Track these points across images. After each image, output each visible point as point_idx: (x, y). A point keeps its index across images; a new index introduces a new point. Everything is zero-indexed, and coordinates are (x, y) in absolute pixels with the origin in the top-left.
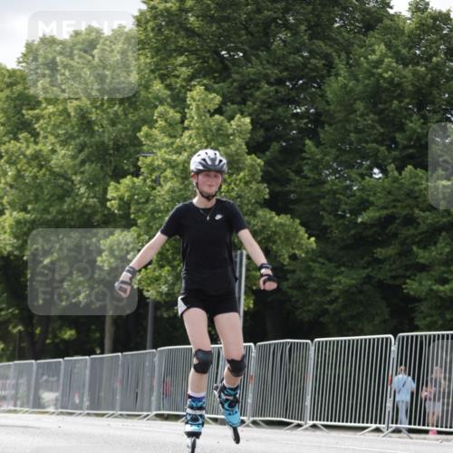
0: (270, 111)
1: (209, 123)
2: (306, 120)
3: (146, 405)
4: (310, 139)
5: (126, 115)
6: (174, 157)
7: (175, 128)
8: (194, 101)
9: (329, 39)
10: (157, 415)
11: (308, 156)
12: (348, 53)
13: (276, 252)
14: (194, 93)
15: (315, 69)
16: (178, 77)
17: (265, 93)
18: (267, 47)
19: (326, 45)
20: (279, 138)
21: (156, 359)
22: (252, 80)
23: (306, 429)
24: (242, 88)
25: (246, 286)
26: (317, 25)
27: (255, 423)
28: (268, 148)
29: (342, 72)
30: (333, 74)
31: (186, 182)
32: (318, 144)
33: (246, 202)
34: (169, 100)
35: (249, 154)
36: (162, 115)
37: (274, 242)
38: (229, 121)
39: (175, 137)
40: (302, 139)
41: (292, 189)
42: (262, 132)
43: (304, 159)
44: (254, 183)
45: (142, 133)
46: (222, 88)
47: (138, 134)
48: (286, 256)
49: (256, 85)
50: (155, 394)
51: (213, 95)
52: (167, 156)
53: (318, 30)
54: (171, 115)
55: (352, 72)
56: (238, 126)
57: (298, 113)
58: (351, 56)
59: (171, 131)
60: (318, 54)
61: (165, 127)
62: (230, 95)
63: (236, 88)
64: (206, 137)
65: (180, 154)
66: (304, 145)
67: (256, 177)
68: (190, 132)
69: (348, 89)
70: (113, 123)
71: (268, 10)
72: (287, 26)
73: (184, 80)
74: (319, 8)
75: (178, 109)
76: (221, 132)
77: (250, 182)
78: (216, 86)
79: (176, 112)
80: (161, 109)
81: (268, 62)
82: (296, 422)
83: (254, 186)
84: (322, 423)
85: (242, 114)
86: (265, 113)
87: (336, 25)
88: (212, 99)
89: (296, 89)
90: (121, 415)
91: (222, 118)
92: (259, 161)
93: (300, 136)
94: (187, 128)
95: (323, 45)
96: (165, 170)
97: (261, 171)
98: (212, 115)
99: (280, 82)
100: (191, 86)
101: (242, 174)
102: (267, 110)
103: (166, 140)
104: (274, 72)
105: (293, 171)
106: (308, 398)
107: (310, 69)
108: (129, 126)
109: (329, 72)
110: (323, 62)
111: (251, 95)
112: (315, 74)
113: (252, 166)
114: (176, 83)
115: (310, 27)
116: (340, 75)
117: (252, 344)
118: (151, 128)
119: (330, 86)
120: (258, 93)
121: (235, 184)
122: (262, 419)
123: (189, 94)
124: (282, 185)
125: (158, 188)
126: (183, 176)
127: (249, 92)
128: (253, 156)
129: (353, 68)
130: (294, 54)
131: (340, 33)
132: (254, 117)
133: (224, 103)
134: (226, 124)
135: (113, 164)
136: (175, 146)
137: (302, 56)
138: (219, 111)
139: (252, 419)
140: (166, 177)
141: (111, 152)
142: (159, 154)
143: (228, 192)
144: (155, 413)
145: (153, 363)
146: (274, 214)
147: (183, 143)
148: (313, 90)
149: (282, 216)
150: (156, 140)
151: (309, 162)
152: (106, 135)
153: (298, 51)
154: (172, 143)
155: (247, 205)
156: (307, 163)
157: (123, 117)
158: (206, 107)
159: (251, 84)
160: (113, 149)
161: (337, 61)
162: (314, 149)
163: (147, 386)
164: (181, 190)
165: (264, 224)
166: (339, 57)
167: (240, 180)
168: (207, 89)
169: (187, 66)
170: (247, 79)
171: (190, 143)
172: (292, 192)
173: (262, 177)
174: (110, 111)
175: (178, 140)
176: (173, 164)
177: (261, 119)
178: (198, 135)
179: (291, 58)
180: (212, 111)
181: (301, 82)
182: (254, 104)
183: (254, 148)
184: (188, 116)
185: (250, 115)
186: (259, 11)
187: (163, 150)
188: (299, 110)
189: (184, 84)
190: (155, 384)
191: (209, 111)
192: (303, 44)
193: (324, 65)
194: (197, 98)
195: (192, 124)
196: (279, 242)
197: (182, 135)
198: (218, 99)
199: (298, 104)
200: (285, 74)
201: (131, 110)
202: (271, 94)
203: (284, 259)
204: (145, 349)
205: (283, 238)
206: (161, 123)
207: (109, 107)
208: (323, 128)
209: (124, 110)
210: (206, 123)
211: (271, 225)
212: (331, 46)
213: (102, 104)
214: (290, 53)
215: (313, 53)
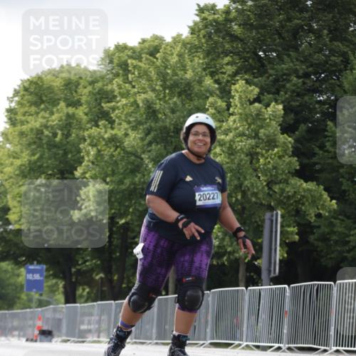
0: (299, 99)
1: (250, 110)
2: (327, 106)
3: (202, 336)
4: (331, 120)
5: (184, 104)
6: (223, 137)
7: (223, 115)
8: (237, 92)
9: (346, 41)
10: (211, 344)
11: (329, 134)
13: (305, 212)
14: (237, 86)
15: (335, 64)
16: (224, 73)
17: (295, 85)
18: (296, 48)
19: (343, 45)
20: (305, 121)
21: (210, 299)
22: (285, 74)
23: (331, 353)
24: (276, 81)
25: (281, 240)
26: (336, 29)
27: (289, 349)
28: (297, 129)
30: (349, 68)
31: (232, 157)
33: (280, 172)
34: (218, 92)
35: (282, 134)
36: (212, 105)
37: (303, 204)
38: (266, 109)
39: (223, 121)
40: (324, 121)
41: (318, 161)
42: (292, 116)
43: (326, 136)
44: (287, 157)
46: (260, 81)
48: (313, 215)
49: (288, 78)
50: (209, 327)
51: (253, 87)
53: (338, 33)
54: (219, 104)
56: (273, 112)
57: (321, 100)
59: (219, 117)
60: (337, 52)
61: (214, 114)
62: (266, 87)
63: (272, 81)
64: (247, 121)
65: (227, 135)
66: (326, 125)
67: (288, 152)
68: (234, 117)
70: (173, 111)
71: (298, 19)
73: (229, 75)
74: (338, 16)
75: (225, 99)
76: (260, 117)
77: (283, 156)
78: (256, 80)
79: (223, 102)
80: (211, 99)
81: (297, 60)
82: (323, 348)
83: (287, 159)
84: (344, 348)
85: (276, 101)
86: (294, 101)
87: (351, 29)
88: (252, 91)
89: (320, 81)
91: (260, 105)
92: (290, 139)
93: (323, 118)
94: (232, 114)
95: (340, 44)
97: (292, 147)
98: (252, 103)
99: (307, 75)
100: (235, 81)
101: (276, 150)
102: (296, 98)
104: (302, 68)
105: (318, 147)
106: (333, 328)
107: (331, 65)
108: (185, 113)
109: (346, 66)
110: (341, 58)
111: (284, 86)
112: (334, 69)
113: (284, 143)
114: (223, 78)
115: (330, 31)
116: (354, 69)
117: (286, 286)
119: (346, 78)
120: (289, 85)
121: (271, 158)
122: (295, 345)
123: (233, 87)
124: (309, 159)
126: (230, 152)
127: (282, 83)
128: (285, 135)
130: (318, 53)
131: (354, 35)
132: (286, 104)
133: (261, 93)
134: (263, 110)
135: (174, 144)
136: (222, 129)
137: (324, 55)
138: (258, 100)
139: (287, 346)
140: (215, 154)
141: (172, 134)
143: (265, 164)
144: (209, 342)
145: (207, 302)
146: (302, 181)
147: (229, 126)
148: (333, 81)
149: (309, 183)
151: (331, 139)
152: (168, 120)
153: (321, 50)
155: (282, 174)
156: (328, 141)
157: (181, 106)
158: (247, 97)
159: (285, 77)
160: (174, 132)
161: (352, 58)
162: (334, 129)
163: (203, 320)
164: (228, 163)
165: (295, 190)
166: (354, 54)
167: (275, 155)
168: (248, 82)
169: (232, 65)
170: (281, 73)
171: (235, 126)
172: (318, 164)
173: (293, 152)
174: (170, 102)
175: (224, 124)
176: (222, 143)
177: (292, 106)
178: (241, 120)
179: (316, 56)
180: (252, 100)
181: (323, 75)
182: (286, 93)
183: (287, 129)
184: (232, 104)
185: (282, 102)
186: (289, 20)
188: (321, 98)
189: (229, 79)
190: (210, 318)
191: (249, 100)
192: (325, 45)
193: (342, 61)
194: (240, 90)
195: (236, 111)
196: (307, 204)
197: (228, 120)
198: (257, 90)
199: (321, 93)
200: (311, 69)
201: (188, 101)
202: (299, 85)
203: (311, 218)
205: (310, 201)
206: (212, 111)
207: (170, 99)
209: (182, 101)
210: (247, 110)
211: (301, 190)
212: (348, 46)
213: (165, 97)
214: (315, 52)
215: (332, 52)
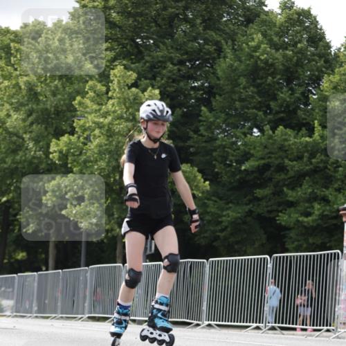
0: (174, 85)
1: (128, 94)
2: (201, 92)
3: (80, 310)
4: (205, 106)
5: (64, 88)
6: (102, 120)
7: (102, 98)
8: (116, 77)
9: (218, 30)
10: (89, 318)
11: (204, 119)
12: (233, 41)
14: (116, 71)
15: (209, 53)
17: (170, 71)
18: (172, 36)
19: (216, 35)
20: (181, 105)
21: (88, 275)
22: (160, 62)
23: (203, 328)
24: (153, 67)
26: (209, 19)
29: (229, 55)
30: (222, 56)
31: (111, 139)
32: (211, 110)
34: (97, 77)
36: (92, 88)
38: (143, 93)
39: (102, 104)
40: (199, 106)
41: (192, 144)
42: (168, 101)
43: (200, 121)
45: (76, 102)
46: (137, 67)
47: (73, 103)
49: (163, 65)
50: (87, 301)
51: (131, 72)
52: (96, 120)
53: (211, 22)
54: (98, 88)
55: (237, 55)
56: (150, 96)
57: (195, 86)
58: (236, 43)
59: (98, 100)
60: (211, 42)
61: (94, 97)
62: (143, 73)
63: (148, 67)
64: (125, 105)
65: (106, 117)
66: (201, 111)
68: (113, 101)
69: (234, 68)
70: (54, 94)
71: (172, 8)
72: (186, 20)
73: (108, 61)
74: (211, 6)
75: (103, 83)
76: (137, 101)
78: (133, 66)
79: (103, 85)
80: (90, 83)
81: (172, 47)
82: (195, 322)
84: (215, 323)
85: (153, 87)
86: (170, 87)
87: (225, 19)
88: (130, 76)
89: (194, 68)
90: (62, 317)
91: (137, 90)
93: (197, 104)
94: (111, 98)
95: (214, 34)
96: (94, 130)
98: (130, 88)
99: (181, 63)
100: (114, 66)
102: (172, 84)
103: (95, 107)
104: (177, 56)
105: (192, 131)
106: (205, 304)
107: (205, 53)
108: (66, 96)
109: (219, 55)
110: (215, 47)
111: (159, 73)
112: (208, 57)
115: (204, 21)
116: (227, 57)
117: (161, 263)
118: (83, 97)
119: (219, 65)
120: (164, 71)
123: (112, 72)
124: (184, 142)
125: (89, 144)
126: (108, 134)
127: (158, 70)
129: (237, 52)
130: (192, 41)
131: (227, 25)
132: (162, 89)
133: (139, 78)
134: (141, 94)
135: (54, 125)
136: (102, 112)
137: (199, 43)
138: (135, 85)
140: (95, 135)
141: (53, 116)
142: (90, 118)
144: (87, 316)
145: (86, 277)
147: (108, 109)
148: (207, 68)
149: (184, 165)
150: (87, 107)
151: (205, 123)
152: (49, 103)
153: (195, 39)
154: (100, 110)
156: (203, 125)
157: (61, 89)
158: (125, 82)
159: (159, 64)
160: (54, 114)
161: (225, 47)
162: (208, 114)
163: (81, 295)
164: (106, 145)
166: (227, 43)
168: (126, 68)
169: (111, 51)
170: (156, 60)
171: (113, 109)
172: (192, 147)
174: (52, 85)
175: (104, 107)
176: (100, 125)
177: (168, 91)
178: (119, 103)
179: (190, 45)
180: (130, 85)
181: (197, 63)
182: (162, 79)
184: (111, 88)
185: (158, 88)
186: (165, 8)
187: (93, 115)
188: (196, 84)
189: (108, 64)
190: (88, 294)
191: (127, 85)
192: (199, 34)
193: (215, 50)
194: (118, 75)
195: (114, 95)
197: (107, 103)
198: (134, 76)
199: (196, 80)
200: (185, 57)
201: (68, 84)
202: (175, 72)
204: (80, 267)
206: (91, 94)
207: (51, 82)
208: (215, 97)
209: (62, 84)
210: (125, 94)
212: (220, 35)
213: (46, 80)
214: (189, 41)
215: (206, 41)
